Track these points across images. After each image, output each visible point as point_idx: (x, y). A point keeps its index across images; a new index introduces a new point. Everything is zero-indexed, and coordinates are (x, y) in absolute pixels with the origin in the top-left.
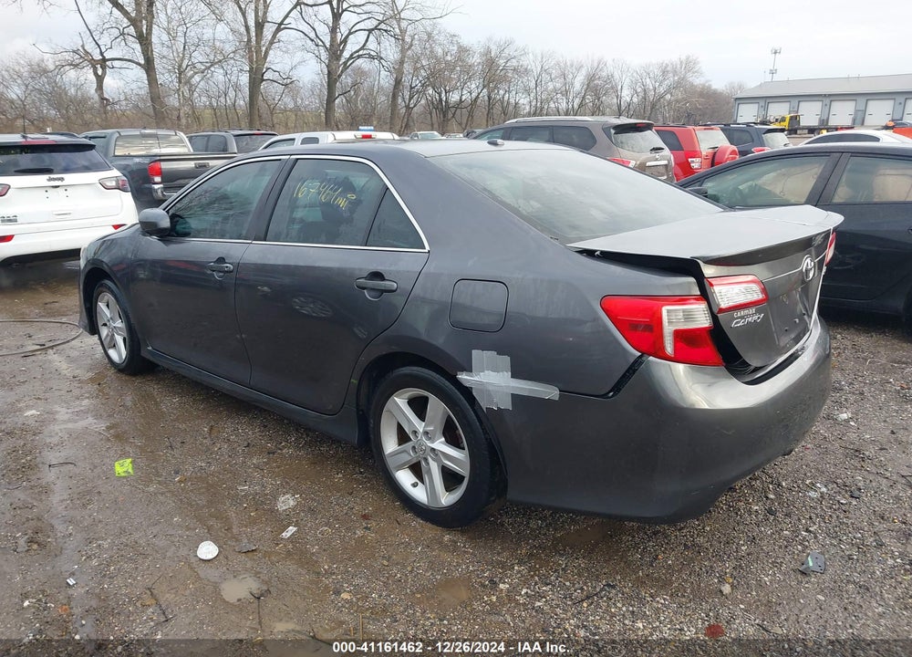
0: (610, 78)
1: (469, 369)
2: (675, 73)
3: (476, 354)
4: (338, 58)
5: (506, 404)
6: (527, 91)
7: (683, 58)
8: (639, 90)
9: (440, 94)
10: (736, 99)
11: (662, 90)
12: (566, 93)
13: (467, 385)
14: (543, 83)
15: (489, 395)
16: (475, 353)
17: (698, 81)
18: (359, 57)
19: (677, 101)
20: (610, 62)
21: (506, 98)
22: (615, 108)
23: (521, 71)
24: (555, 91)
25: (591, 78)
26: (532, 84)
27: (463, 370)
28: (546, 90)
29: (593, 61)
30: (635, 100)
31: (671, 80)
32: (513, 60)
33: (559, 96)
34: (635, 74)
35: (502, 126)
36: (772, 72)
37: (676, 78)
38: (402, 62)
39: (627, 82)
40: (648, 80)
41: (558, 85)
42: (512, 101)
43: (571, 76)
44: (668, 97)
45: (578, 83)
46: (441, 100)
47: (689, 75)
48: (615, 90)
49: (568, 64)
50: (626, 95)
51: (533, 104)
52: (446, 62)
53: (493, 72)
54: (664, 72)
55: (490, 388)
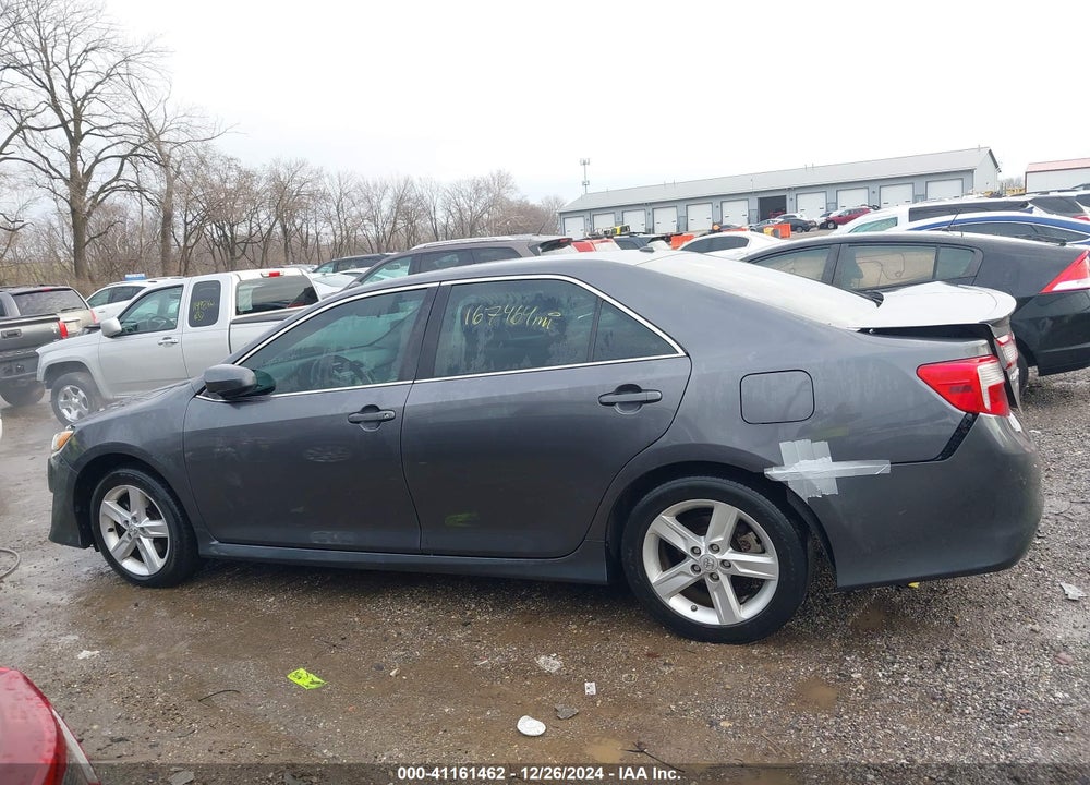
0: (419, 200)
1: (780, 464)
2: (489, 189)
3: (786, 447)
4: (83, 192)
5: (831, 489)
6: (329, 219)
7: (495, 173)
8: (454, 210)
9: (222, 228)
10: (561, 214)
11: (478, 209)
12: (373, 219)
13: (780, 479)
14: (345, 208)
15: (809, 484)
16: (783, 446)
17: (514, 197)
18: (114, 189)
19: (496, 220)
20: (417, 182)
21: (305, 230)
22: (431, 232)
23: (319, 196)
24: (360, 216)
25: (400, 200)
26: (333, 211)
27: (771, 465)
28: (350, 216)
29: (399, 182)
30: (451, 221)
31: (485, 197)
32: (309, 184)
33: (366, 222)
34: (446, 193)
35: (407, 253)
36: (585, 184)
37: (491, 195)
38: (169, 193)
39: (439, 202)
40: (462, 199)
41: (363, 210)
42: (311, 231)
43: (375, 199)
44: (486, 216)
45: (386, 206)
46: (225, 235)
47: (503, 191)
48: (429, 213)
49: (371, 185)
50: (441, 217)
51: (338, 233)
52: (226, 191)
53: (285, 200)
54: (477, 190)
55: (810, 477)
